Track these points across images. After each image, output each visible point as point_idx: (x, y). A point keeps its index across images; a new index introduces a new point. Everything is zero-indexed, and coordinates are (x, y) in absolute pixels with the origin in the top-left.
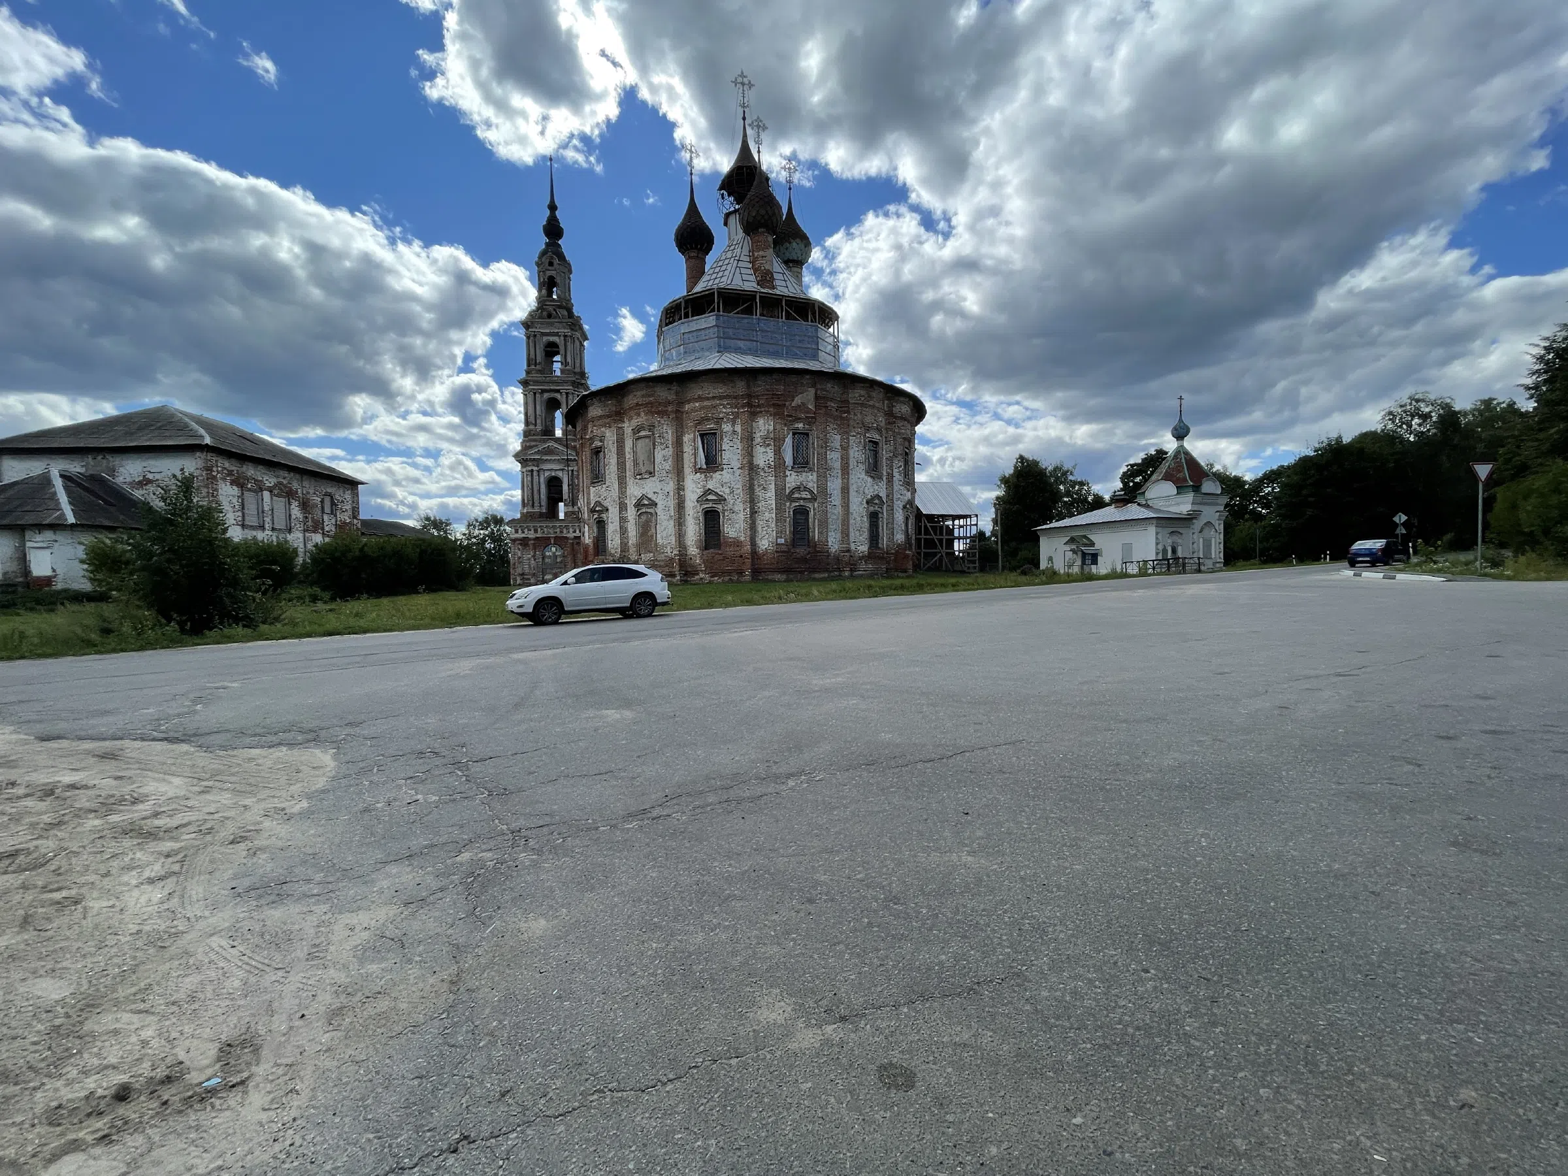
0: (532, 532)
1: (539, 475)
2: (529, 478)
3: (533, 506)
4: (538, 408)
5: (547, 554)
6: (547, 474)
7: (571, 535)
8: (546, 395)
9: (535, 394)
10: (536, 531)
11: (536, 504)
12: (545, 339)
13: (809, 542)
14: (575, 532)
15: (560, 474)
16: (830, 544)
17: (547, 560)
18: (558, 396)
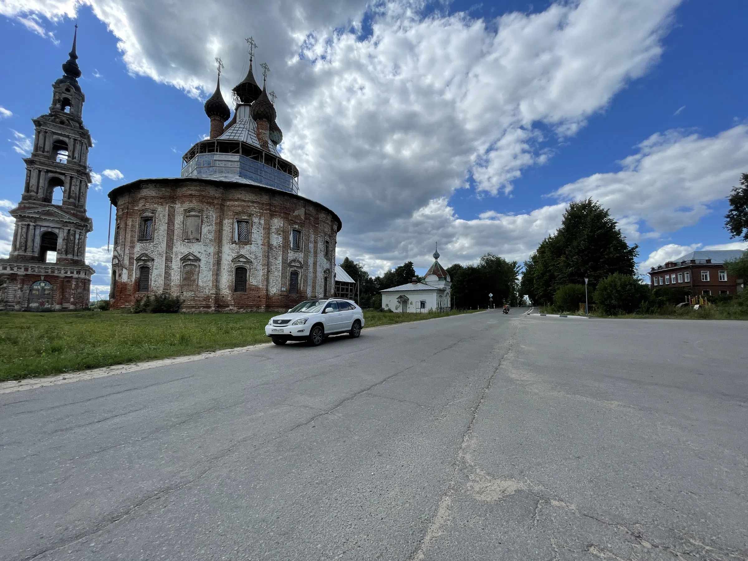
0: (23, 270)
1: (35, 229)
2: (24, 230)
3: (25, 251)
4: (41, 181)
5: (35, 287)
6: (43, 229)
7: (62, 275)
8: (50, 175)
9: (40, 171)
10: (26, 269)
11: (29, 249)
12: (55, 137)
13: (298, 291)
14: (66, 273)
15: (56, 231)
16: (308, 292)
17: (34, 292)
18: (62, 177)
